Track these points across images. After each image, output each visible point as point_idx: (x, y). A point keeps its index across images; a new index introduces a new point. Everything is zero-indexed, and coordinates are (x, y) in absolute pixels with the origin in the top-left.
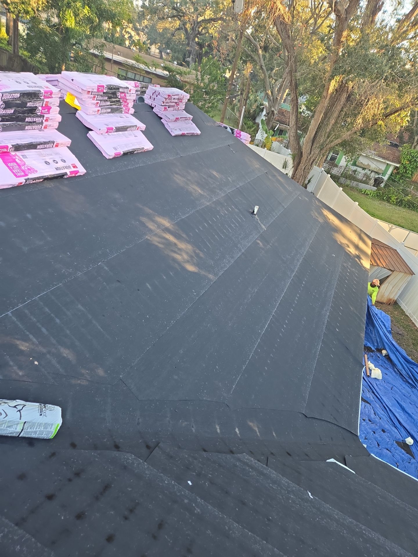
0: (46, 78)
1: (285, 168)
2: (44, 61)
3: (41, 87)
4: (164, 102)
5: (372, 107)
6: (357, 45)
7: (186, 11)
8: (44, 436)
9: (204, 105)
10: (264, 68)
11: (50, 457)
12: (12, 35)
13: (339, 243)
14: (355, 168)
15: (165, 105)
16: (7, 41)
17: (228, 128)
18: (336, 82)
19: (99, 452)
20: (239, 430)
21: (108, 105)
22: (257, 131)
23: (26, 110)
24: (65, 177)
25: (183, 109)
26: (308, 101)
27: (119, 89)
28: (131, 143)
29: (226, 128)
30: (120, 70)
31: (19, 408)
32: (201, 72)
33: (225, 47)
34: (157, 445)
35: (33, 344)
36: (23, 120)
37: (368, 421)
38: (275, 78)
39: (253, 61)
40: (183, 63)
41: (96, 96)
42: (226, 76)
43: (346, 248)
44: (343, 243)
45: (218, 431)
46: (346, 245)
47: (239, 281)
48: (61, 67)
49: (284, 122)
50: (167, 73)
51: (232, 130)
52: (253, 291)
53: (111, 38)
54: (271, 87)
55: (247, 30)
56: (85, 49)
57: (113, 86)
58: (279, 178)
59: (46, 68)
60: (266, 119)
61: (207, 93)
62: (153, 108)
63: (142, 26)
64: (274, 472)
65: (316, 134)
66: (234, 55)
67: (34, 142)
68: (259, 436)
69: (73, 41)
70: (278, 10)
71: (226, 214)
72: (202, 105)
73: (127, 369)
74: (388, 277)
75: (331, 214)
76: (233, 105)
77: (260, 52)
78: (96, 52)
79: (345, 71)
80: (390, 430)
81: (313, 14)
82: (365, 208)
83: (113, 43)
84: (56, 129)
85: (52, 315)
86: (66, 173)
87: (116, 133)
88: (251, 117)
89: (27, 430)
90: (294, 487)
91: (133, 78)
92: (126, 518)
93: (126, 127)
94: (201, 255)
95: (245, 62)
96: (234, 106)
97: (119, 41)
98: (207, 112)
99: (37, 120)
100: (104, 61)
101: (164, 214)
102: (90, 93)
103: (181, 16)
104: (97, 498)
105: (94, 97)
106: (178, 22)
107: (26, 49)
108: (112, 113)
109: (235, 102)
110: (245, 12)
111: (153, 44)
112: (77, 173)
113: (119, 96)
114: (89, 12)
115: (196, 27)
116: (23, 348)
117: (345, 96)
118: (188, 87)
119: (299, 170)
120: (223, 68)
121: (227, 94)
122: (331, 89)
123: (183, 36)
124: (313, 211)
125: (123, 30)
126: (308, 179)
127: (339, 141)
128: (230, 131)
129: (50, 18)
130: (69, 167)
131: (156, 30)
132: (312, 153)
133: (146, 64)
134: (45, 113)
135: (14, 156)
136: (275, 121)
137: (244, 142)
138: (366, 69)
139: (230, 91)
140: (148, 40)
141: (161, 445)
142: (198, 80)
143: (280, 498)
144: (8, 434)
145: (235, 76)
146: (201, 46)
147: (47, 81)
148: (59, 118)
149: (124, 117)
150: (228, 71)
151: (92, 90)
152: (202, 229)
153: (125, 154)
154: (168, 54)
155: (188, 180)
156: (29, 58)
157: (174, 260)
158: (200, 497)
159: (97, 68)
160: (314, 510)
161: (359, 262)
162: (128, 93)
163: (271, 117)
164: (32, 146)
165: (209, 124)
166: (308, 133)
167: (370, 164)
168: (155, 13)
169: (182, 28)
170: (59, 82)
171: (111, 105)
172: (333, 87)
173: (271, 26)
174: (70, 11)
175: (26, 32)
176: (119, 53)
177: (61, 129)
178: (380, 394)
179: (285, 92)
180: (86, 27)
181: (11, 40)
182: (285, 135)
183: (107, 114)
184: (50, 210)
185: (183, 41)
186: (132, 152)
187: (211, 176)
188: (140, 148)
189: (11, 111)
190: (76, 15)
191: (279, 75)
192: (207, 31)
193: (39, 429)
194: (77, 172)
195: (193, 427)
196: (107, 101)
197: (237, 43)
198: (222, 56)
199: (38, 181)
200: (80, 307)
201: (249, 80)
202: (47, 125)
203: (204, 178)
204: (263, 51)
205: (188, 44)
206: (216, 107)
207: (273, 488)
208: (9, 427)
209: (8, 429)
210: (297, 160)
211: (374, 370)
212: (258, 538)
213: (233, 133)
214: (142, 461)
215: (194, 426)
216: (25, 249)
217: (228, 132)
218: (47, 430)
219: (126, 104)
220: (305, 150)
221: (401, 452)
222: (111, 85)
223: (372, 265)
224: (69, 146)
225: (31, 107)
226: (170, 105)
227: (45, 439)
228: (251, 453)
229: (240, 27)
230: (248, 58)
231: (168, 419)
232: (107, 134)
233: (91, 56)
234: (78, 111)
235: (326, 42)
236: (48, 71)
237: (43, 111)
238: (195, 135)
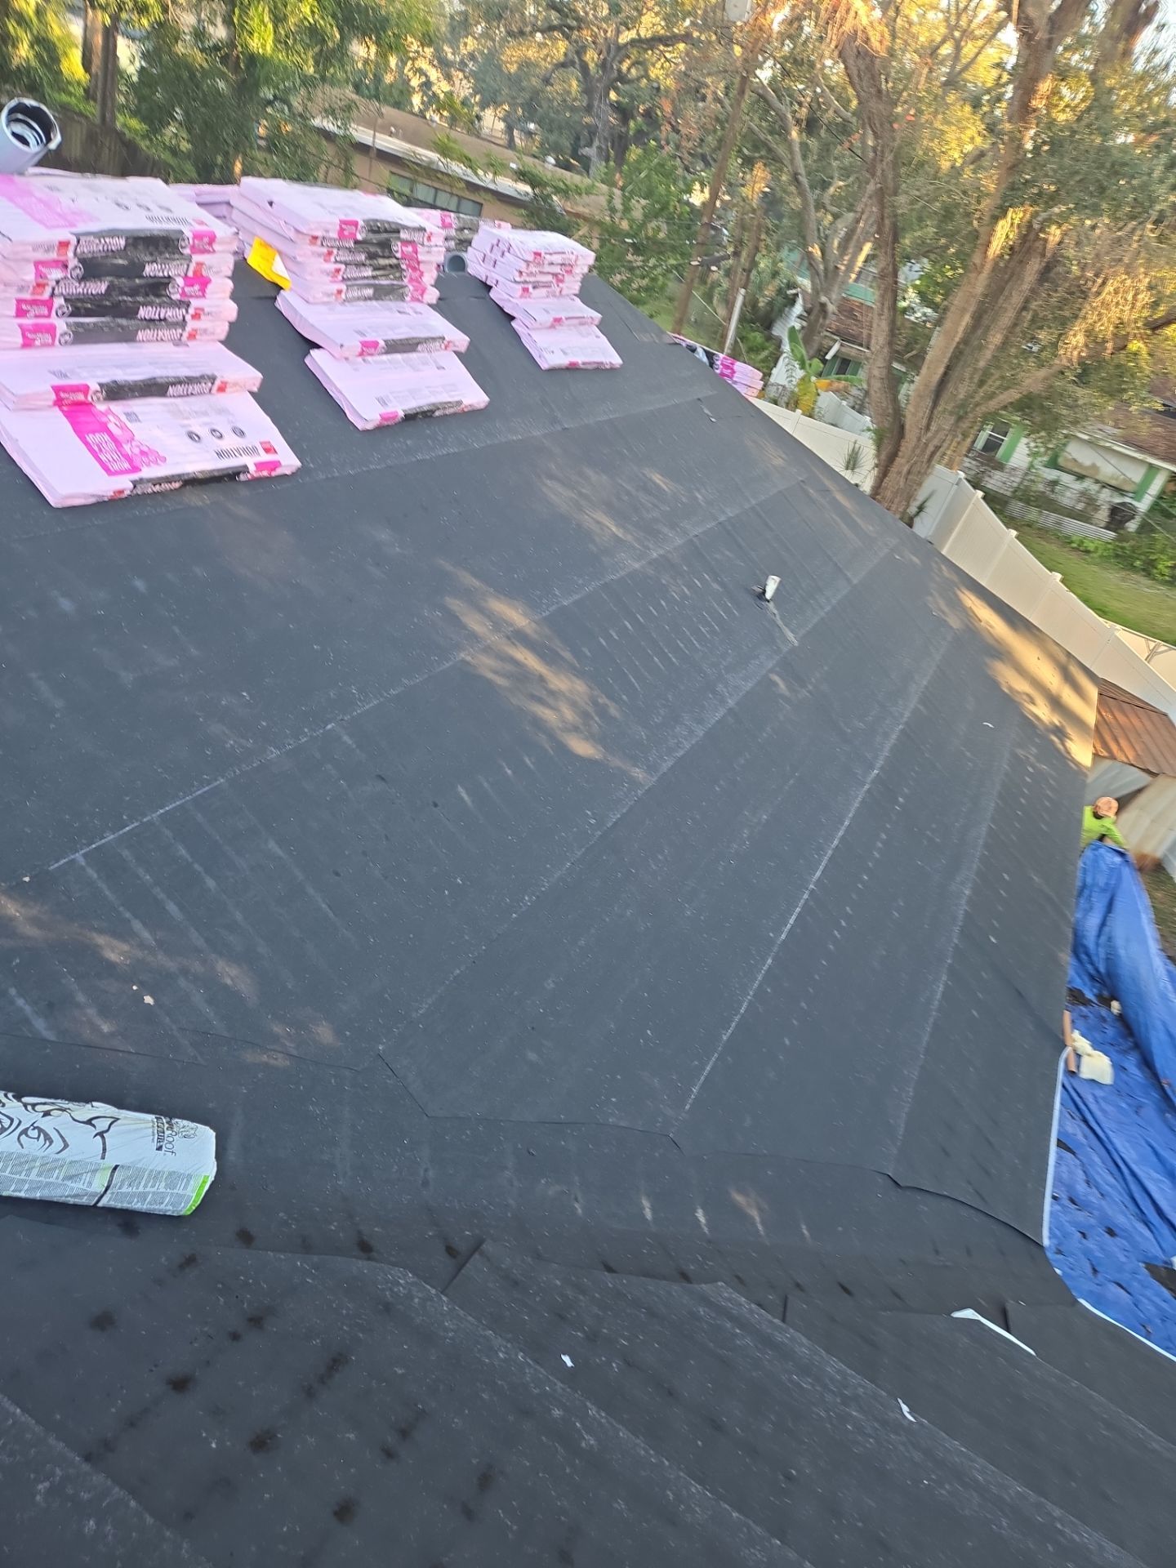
0: (197, 195)
1: (853, 469)
2: (185, 146)
3: (184, 221)
4: (521, 273)
5: (1115, 300)
6: (1079, 119)
7: (587, 13)
8: (166, 1207)
9: (630, 281)
10: (804, 180)
11: (182, 1267)
12: (99, 73)
13: (1006, 691)
14: (1052, 474)
15: (525, 282)
16: (84, 90)
17: (700, 350)
18: (1012, 224)
19: (315, 1258)
20: (706, 1214)
21: (367, 278)
22: (774, 359)
23: (140, 286)
24: (242, 477)
25: (575, 295)
26: (927, 277)
27: (399, 232)
28: (428, 387)
29: (693, 350)
30: (393, 177)
31: (102, 1125)
32: (622, 189)
33: (693, 118)
34: (477, 1247)
35: (142, 945)
36: (131, 313)
37: (1067, 1203)
38: (835, 209)
39: (772, 159)
40: (572, 161)
41: (335, 251)
42: (691, 200)
43: (1026, 704)
44: (1018, 692)
45: (648, 1214)
46: (1025, 697)
47: (717, 789)
48: (229, 164)
49: (853, 336)
50: (528, 189)
51: (709, 355)
52: (755, 820)
53: (372, 87)
54: (822, 235)
55: (758, 72)
56: (301, 116)
57: (382, 222)
58: (840, 497)
59: (189, 167)
60: (803, 328)
61: (637, 249)
62: (490, 287)
63: (459, 54)
64: (804, 1340)
65: (945, 374)
66: (720, 140)
67: (162, 377)
68: (762, 1233)
69: (267, 93)
70: (852, 14)
71: (684, 597)
72: (622, 282)
73: (398, 1028)
74: (1140, 791)
75: (985, 605)
76: (709, 286)
77: (794, 134)
78: (329, 125)
79: (1040, 194)
80: (1131, 1229)
81: (951, 29)
82: (1080, 592)
83: (378, 100)
84: (221, 342)
85: (196, 866)
86: (246, 467)
87: (385, 357)
88: (761, 319)
89: (120, 1188)
90: (861, 1386)
91: (430, 200)
92: (389, 1454)
93: (415, 341)
94: (613, 711)
95: (749, 162)
96: (712, 288)
97: (395, 93)
98: (636, 302)
99: (170, 313)
100: (350, 151)
101: (510, 592)
102: (319, 242)
103: (571, 28)
104: (310, 1393)
105: (330, 253)
106: (562, 46)
107: (135, 114)
108: (377, 299)
109: (715, 276)
110: (756, 19)
111: (488, 106)
112: (274, 469)
113: (397, 252)
114: (316, 10)
115: (613, 60)
116: (112, 957)
117: (1034, 266)
118: (584, 231)
119: (892, 475)
120: (685, 178)
121: (694, 252)
122: (997, 245)
123: (574, 83)
124: (931, 595)
125: (406, 64)
126: (918, 503)
127: (1013, 395)
128: (705, 359)
129: (204, 27)
130: (254, 450)
131: (499, 68)
132: (933, 428)
133: (468, 162)
134: (191, 296)
135: (105, 414)
136: (828, 334)
137: (743, 391)
138: (1102, 190)
139: (703, 244)
140: (476, 93)
141: (487, 1247)
142: (613, 210)
143: (821, 1416)
144: (67, 1197)
145: (718, 204)
146: (624, 113)
147: (200, 204)
148: (231, 310)
149: (411, 312)
150: (697, 186)
151: (325, 234)
152: (616, 637)
153: (410, 418)
154: (530, 134)
155: (581, 494)
156: (143, 137)
157: (538, 723)
158: (593, 1404)
159: (330, 171)
160: (917, 1456)
161: (1061, 747)
162: (423, 245)
163: (817, 321)
164: (154, 388)
165: (645, 338)
166: (924, 371)
167: (1100, 463)
168: (500, 17)
169: (573, 63)
170: (232, 207)
171: (374, 277)
172: (1003, 240)
173: (829, 62)
174: (260, 9)
175: (137, 65)
176: (393, 129)
177: (237, 340)
178: (1103, 1125)
179: (861, 249)
180: (305, 53)
181: (96, 86)
182: (855, 373)
183: (362, 303)
184: (198, 571)
185: (575, 99)
186: (428, 411)
187: (647, 487)
188: (450, 402)
189: (99, 287)
190: (278, 19)
191: (848, 202)
192: (642, 73)
193: (152, 1187)
194: (276, 465)
195: (576, 1200)
196: (364, 265)
197: (729, 108)
198: (684, 143)
199: (166, 486)
200: (272, 845)
201: (759, 212)
202: (196, 331)
203: (628, 493)
204: (801, 132)
205: (589, 109)
206: (663, 288)
207: (801, 1386)
208: (71, 1178)
209: (69, 1183)
210: (888, 448)
211: (1089, 1055)
212: (759, 1530)
213: (712, 364)
214: (433, 1291)
215: (580, 1198)
216: (127, 677)
217: (699, 361)
218: (175, 1191)
219: (416, 275)
220: (913, 420)
221: (1158, 1295)
222: (377, 221)
223: (1096, 755)
224: (255, 389)
225: (155, 277)
226: (538, 282)
227: (170, 1216)
228: (740, 1282)
229: (738, 64)
230: (758, 151)
231: (507, 1173)
232: (360, 359)
233: (315, 137)
234: (282, 291)
235: (985, 109)
236: (194, 175)
237: (187, 289)
238: (607, 369)
